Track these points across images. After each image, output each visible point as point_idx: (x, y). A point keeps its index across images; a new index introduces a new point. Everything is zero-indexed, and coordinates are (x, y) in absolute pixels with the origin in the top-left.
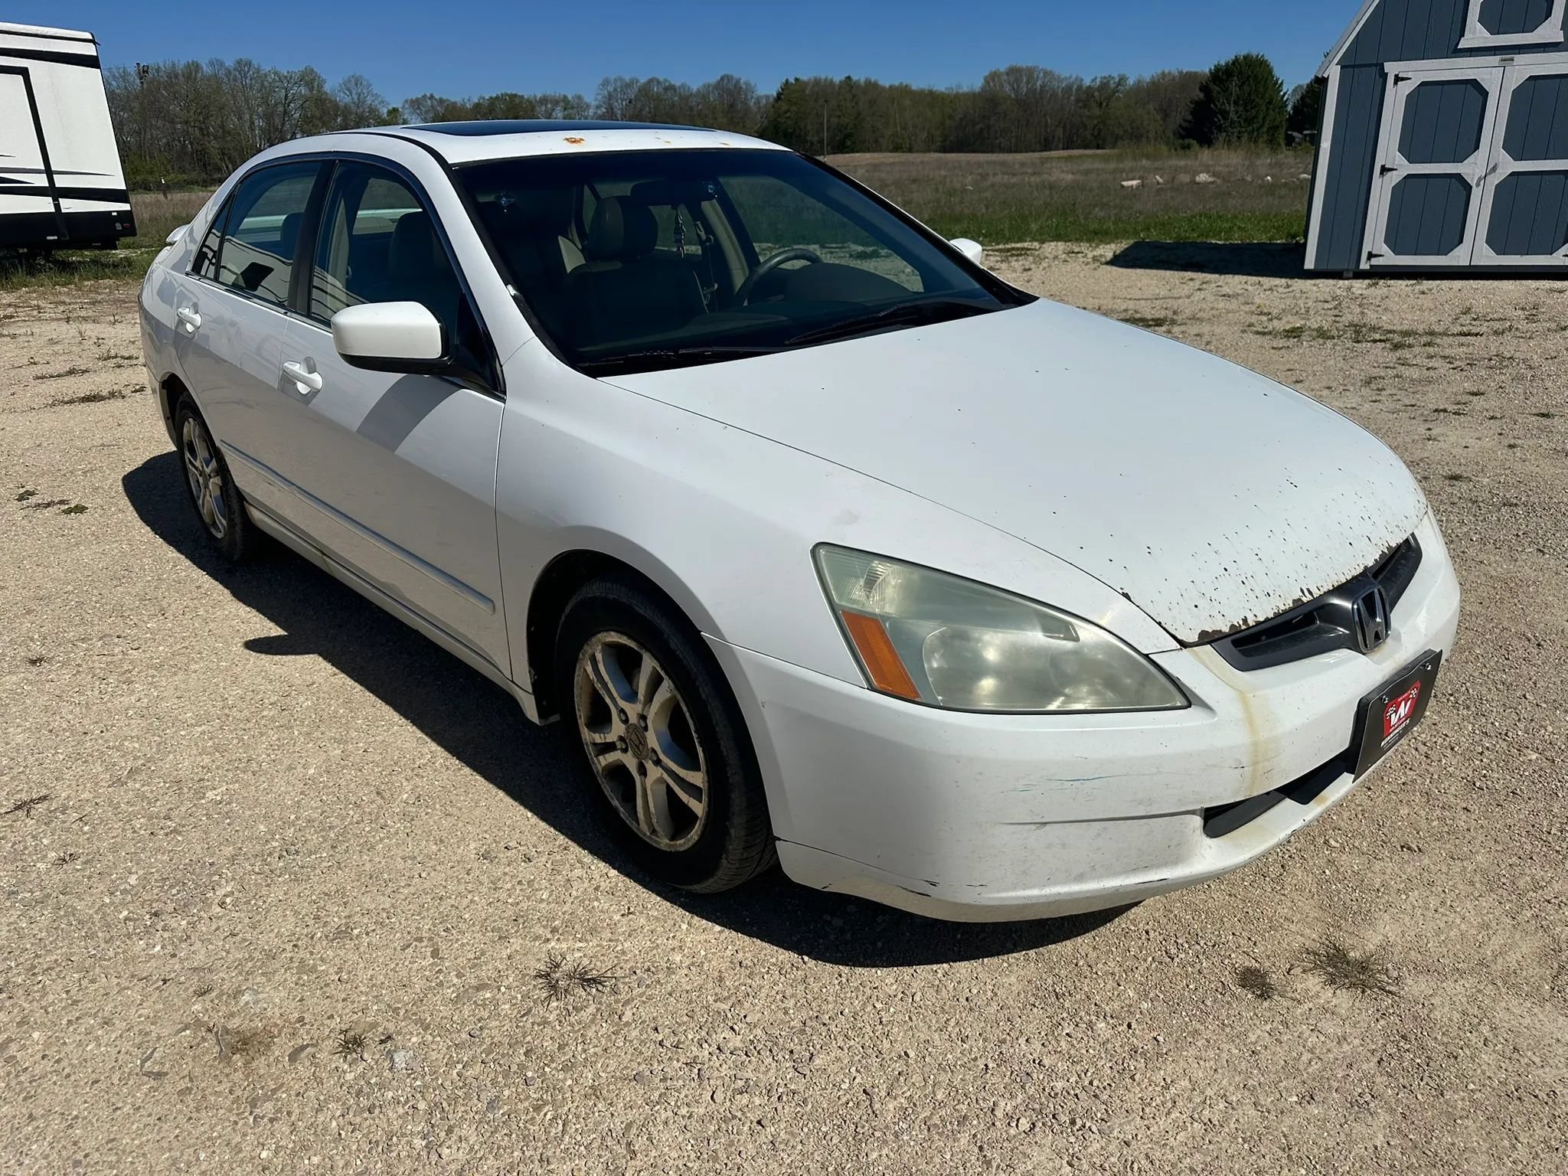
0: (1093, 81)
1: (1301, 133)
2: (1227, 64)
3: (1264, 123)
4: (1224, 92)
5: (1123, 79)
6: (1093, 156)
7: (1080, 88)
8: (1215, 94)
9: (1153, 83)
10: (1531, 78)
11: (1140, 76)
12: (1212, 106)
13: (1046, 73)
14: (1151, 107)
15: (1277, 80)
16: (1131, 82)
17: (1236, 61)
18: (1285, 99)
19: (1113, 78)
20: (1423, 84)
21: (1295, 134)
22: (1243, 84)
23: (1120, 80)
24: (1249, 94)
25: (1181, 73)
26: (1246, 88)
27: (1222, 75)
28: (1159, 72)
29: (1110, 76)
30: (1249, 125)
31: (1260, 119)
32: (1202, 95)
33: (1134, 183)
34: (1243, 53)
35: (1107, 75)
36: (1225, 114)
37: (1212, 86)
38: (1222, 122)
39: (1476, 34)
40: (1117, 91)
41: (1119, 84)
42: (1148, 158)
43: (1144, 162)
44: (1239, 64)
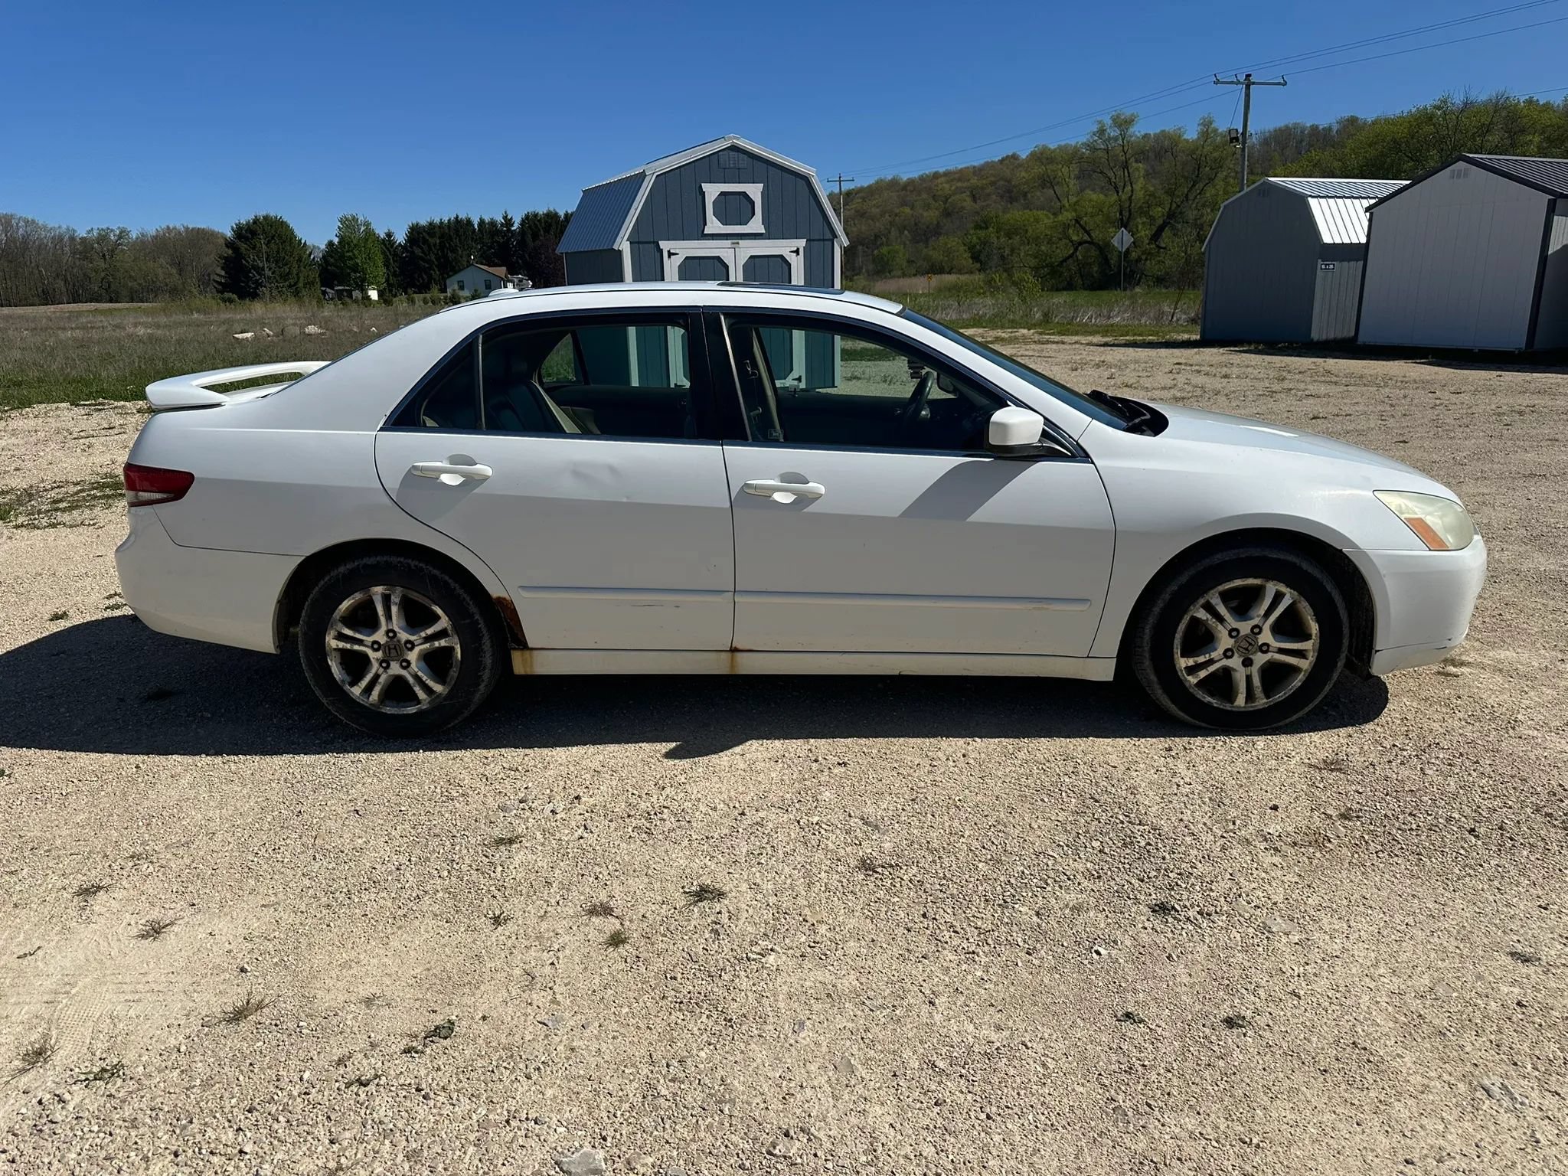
0: (89, 232)
1: (333, 289)
2: (248, 223)
3: (298, 278)
4: (254, 249)
5: (123, 233)
6: (135, 310)
7: (72, 239)
8: (243, 250)
9: (155, 238)
10: (751, 257)
11: (143, 229)
12: (244, 262)
13: (27, 222)
14: (162, 261)
15: (300, 241)
16: (134, 235)
17: (256, 221)
18: (312, 257)
19: (112, 230)
20: (687, 258)
21: (328, 290)
22: (269, 242)
23: (120, 233)
24: (278, 252)
25: (187, 229)
26: (272, 245)
27: (247, 233)
28: (164, 226)
29: (108, 229)
30: (285, 281)
31: (294, 275)
32: (230, 252)
33: (249, 335)
34: (261, 213)
35: (104, 227)
36: (260, 271)
37: (238, 243)
38: (258, 277)
39: (713, 225)
40: (119, 245)
41: (120, 237)
42: (198, 312)
43: (196, 315)
44: (260, 223)
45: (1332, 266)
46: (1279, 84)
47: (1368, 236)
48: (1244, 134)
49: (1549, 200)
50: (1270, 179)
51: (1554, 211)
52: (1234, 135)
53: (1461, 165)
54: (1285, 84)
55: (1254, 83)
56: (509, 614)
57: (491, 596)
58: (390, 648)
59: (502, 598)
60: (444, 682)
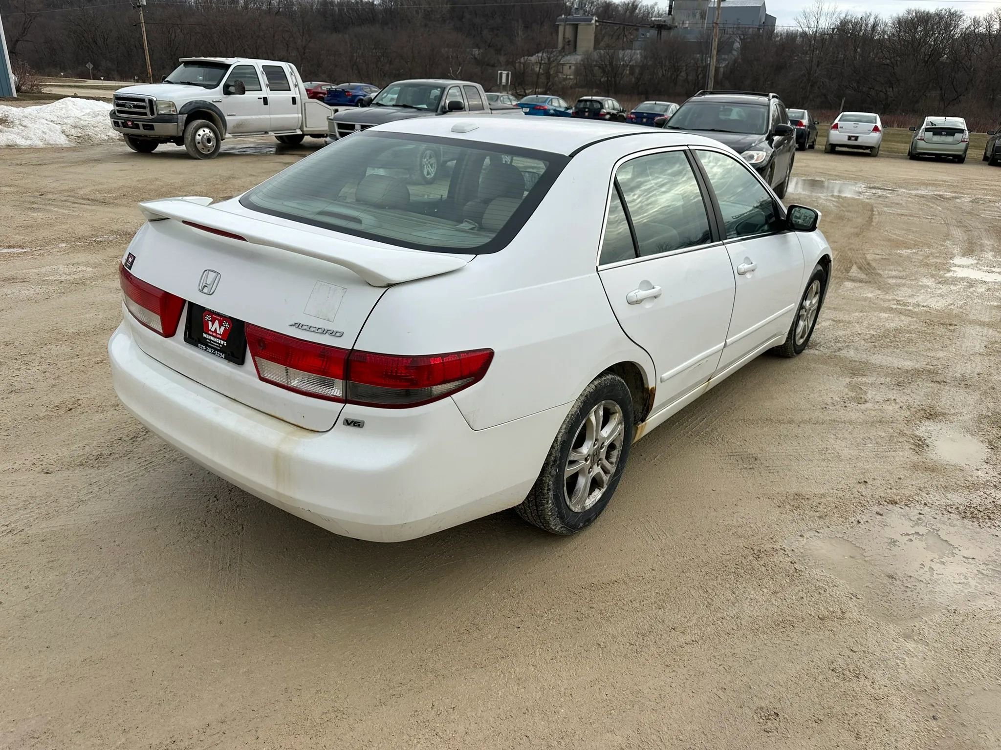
56: (651, 398)
57: (648, 388)
58: (594, 456)
59: (653, 388)
60: (611, 463)
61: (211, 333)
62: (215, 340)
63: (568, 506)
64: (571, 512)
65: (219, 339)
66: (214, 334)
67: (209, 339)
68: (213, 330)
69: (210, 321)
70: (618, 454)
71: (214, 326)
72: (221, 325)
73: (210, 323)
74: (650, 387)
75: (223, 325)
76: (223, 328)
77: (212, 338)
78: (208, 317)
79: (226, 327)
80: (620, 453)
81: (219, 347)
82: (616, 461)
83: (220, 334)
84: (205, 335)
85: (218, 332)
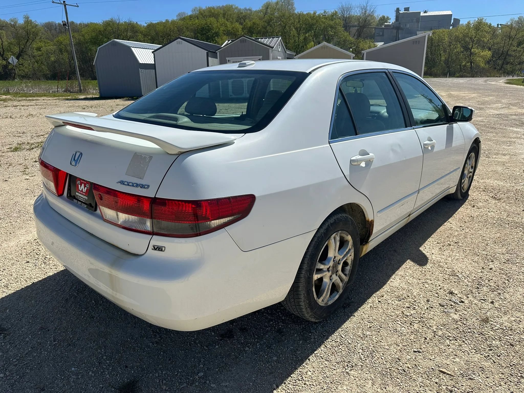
45: (143, 71)
46: (76, 6)
47: (155, 61)
48: (68, 23)
49: (207, 52)
50: (115, 40)
51: (208, 56)
52: (64, 23)
53: (179, 40)
54: (78, 6)
55: (67, 5)
56: (371, 227)
57: (368, 221)
58: (334, 267)
59: (372, 220)
60: (345, 275)
61: (80, 192)
62: (82, 196)
63: (315, 300)
64: (318, 305)
65: (84, 195)
66: (82, 193)
67: (79, 196)
68: (81, 190)
69: (80, 184)
70: (350, 269)
71: (82, 188)
72: (85, 187)
73: (79, 185)
74: (370, 220)
75: (86, 187)
76: (86, 188)
77: (80, 195)
78: (78, 182)
79: (87, 187)
80: (351, 268)
81: (84, 200)
82: (349, 274)
83: (84, 192)
84: (77, 193)
85: (83, 191)
